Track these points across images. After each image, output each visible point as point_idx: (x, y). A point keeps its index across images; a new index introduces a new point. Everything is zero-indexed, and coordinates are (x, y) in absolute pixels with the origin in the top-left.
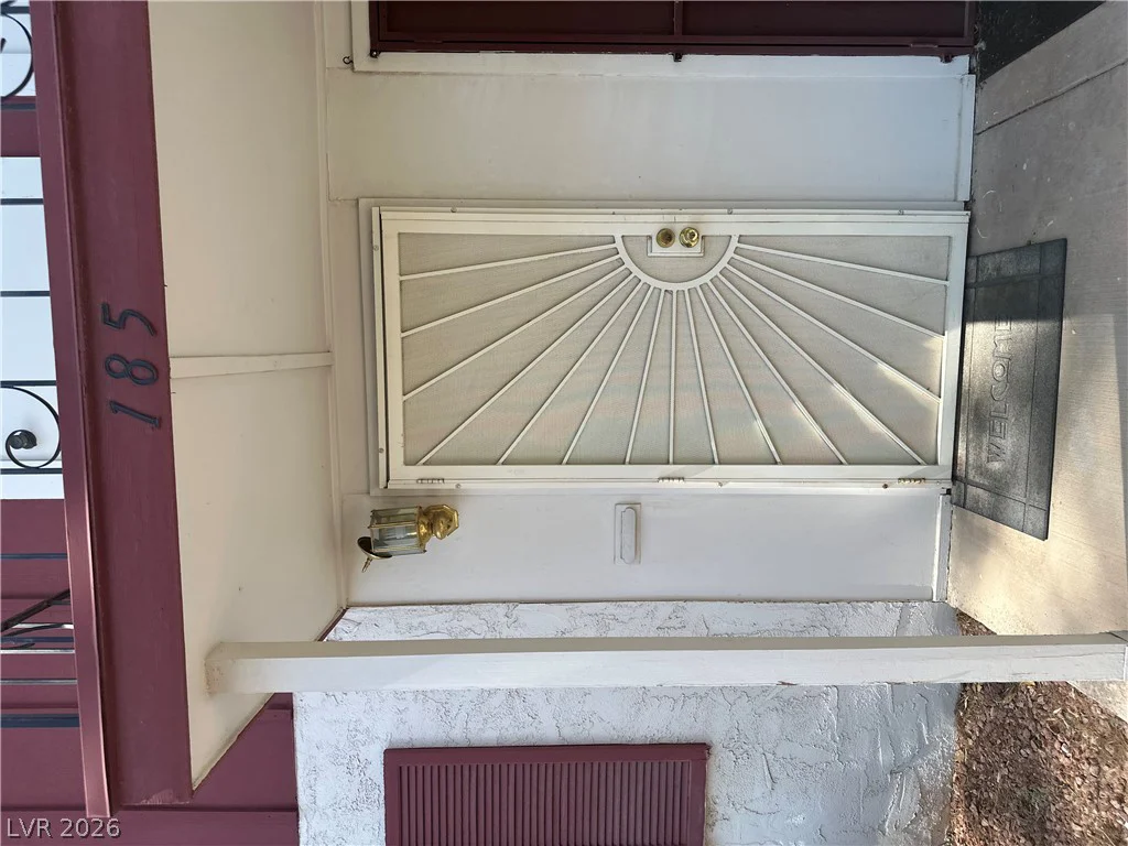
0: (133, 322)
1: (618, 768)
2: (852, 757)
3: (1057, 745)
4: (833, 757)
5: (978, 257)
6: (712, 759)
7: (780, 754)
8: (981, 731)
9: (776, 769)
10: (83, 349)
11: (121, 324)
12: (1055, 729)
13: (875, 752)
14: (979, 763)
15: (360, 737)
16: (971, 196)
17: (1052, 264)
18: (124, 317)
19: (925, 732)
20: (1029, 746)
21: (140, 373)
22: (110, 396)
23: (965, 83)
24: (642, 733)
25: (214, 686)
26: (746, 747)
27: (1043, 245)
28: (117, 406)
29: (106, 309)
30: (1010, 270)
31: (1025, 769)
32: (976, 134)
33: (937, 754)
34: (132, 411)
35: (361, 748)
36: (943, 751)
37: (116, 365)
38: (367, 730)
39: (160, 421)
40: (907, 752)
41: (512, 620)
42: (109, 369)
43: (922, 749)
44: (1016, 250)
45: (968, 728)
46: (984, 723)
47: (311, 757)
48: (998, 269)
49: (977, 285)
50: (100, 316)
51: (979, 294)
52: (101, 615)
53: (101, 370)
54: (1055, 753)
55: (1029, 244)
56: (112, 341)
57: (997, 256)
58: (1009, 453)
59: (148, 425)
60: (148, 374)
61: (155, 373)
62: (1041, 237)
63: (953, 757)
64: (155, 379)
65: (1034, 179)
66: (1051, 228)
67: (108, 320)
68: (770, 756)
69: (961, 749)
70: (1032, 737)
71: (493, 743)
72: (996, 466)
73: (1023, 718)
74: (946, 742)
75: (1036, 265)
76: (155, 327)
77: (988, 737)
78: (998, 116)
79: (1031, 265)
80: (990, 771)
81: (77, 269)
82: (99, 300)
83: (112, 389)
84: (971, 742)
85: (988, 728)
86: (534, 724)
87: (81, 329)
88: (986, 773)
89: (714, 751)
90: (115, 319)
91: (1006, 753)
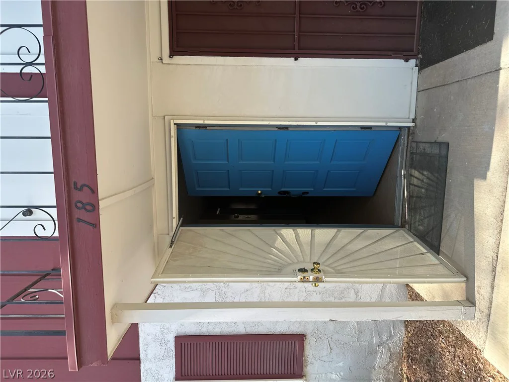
0: (85, 188)
1: (269, 344)
2: (363, 340)
3: (441, 339)
4: (355, 340)
5: (417, 142)
6: (307, 340)
7: (334, 339)
8: (414, 331)
9: (332, 344)
10: (67, 199)
11: (81, 189)
12: (440, 333)
13: (372, 338)
14: (413, 343)
15: (165, 331)
16: (415, 117)
17: (443, 152)
18: (82, 186)
19: (392, 330)
20: (431, 338)
21: (88, 207)
22: (76, 216)
23: (414, 70)
24: (278, 330)
25: (114, 320)
26: (320, 336)
27: (440, 144)
28: (79, 220)
29: (75, 183)
30: (428, 150)
31: (429, 347)
32: (418, 92)
33: (396, 339)
34: (85, 222)
35: (166, 336)
36: (399, 338)
37: (79, 205)
38: (168, 329)
39: (96, 225)
40: (385, 338)
41: (227, 285)
42: (76, 206)
43: (391, 337)
44: (431, 143)
45: (409, 329)
46: (415, 328)
47: (145, 339)
48: (424, 149)
49: (416, 154)
50: (73, 186)
51: (417, 158)
52: (74, 297)
53: (73, 206)
54: (440, 342)
55: (436, 141)
56: (77, 196)
57: (424, 144)
58: (426, 223)
59: (91, 227)
60: (91, 208)
61: (94, 208)
62: (440, 140)
63: (403, 340)
64: (93, 210)
65: (438, 116)
66: (443, 137)
67: (76, 188)
68: (330, 339)
69: (407, 337)
70: (432, 335)
71: (218, 333)
72: (421, 228)
73: (429, 327)
74: (401, 334)
75: (438, 151)
76: (94, 191)
77: (416, 333)
78: (426, 86)
79: (436, 151)
80: (417, 346)
81: (64, 169)
82: (73, 180)
83: (77, 214)
84: (410, 335)
85: (416, 330)
86: (235, 326)
87: (66, 191)
88: (415, 347)
89: (307, 337)
90: (79, 187)
91: (423, 340)
